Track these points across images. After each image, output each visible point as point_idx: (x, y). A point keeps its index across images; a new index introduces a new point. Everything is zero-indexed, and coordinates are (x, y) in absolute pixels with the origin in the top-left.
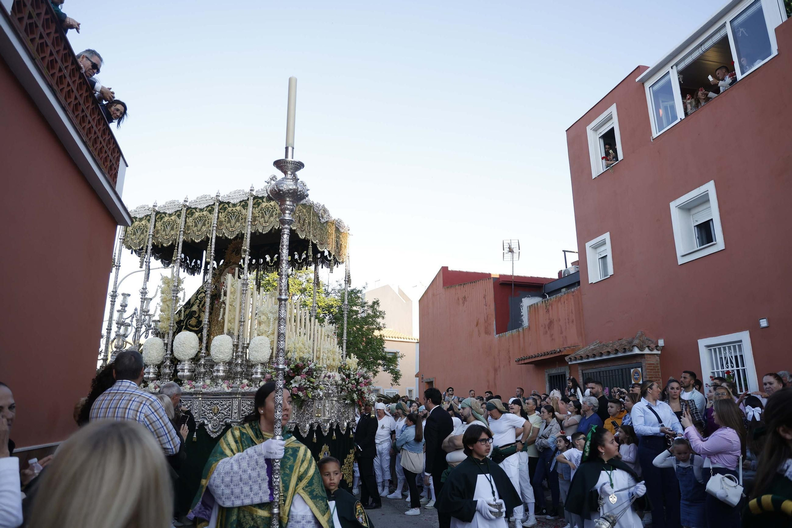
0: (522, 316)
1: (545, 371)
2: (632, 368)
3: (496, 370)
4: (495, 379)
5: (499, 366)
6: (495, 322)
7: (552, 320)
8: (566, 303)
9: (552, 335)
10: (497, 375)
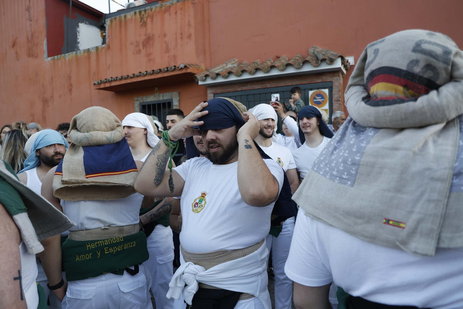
0: (79, 43)
1: (136, 99)
2: (311, 89)
3: (45, 101)
4: (44, 111)
5: (52, 97)
6: (45, 42)
7: (151, 36)
8: (178, 14)
9: (148, 55)
10: (48, 106)
